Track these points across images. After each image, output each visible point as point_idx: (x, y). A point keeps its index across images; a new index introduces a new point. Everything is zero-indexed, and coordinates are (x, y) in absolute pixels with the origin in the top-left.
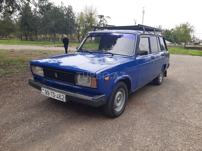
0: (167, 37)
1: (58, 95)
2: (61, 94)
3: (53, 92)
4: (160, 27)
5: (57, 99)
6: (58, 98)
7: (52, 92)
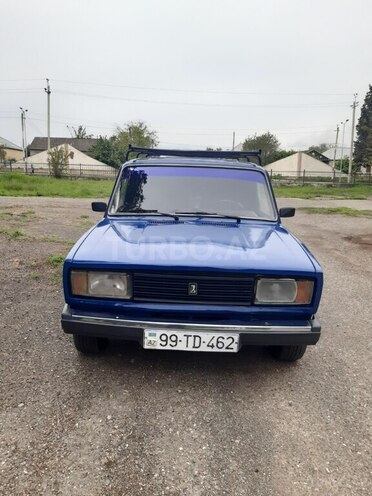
0: (104, 154)
1: (215, 339)
2: (225, 335)
3: (193, 333)
4: (81, 129)
5: (209, 350)
6: (212, 346)
7: (188, 336)
